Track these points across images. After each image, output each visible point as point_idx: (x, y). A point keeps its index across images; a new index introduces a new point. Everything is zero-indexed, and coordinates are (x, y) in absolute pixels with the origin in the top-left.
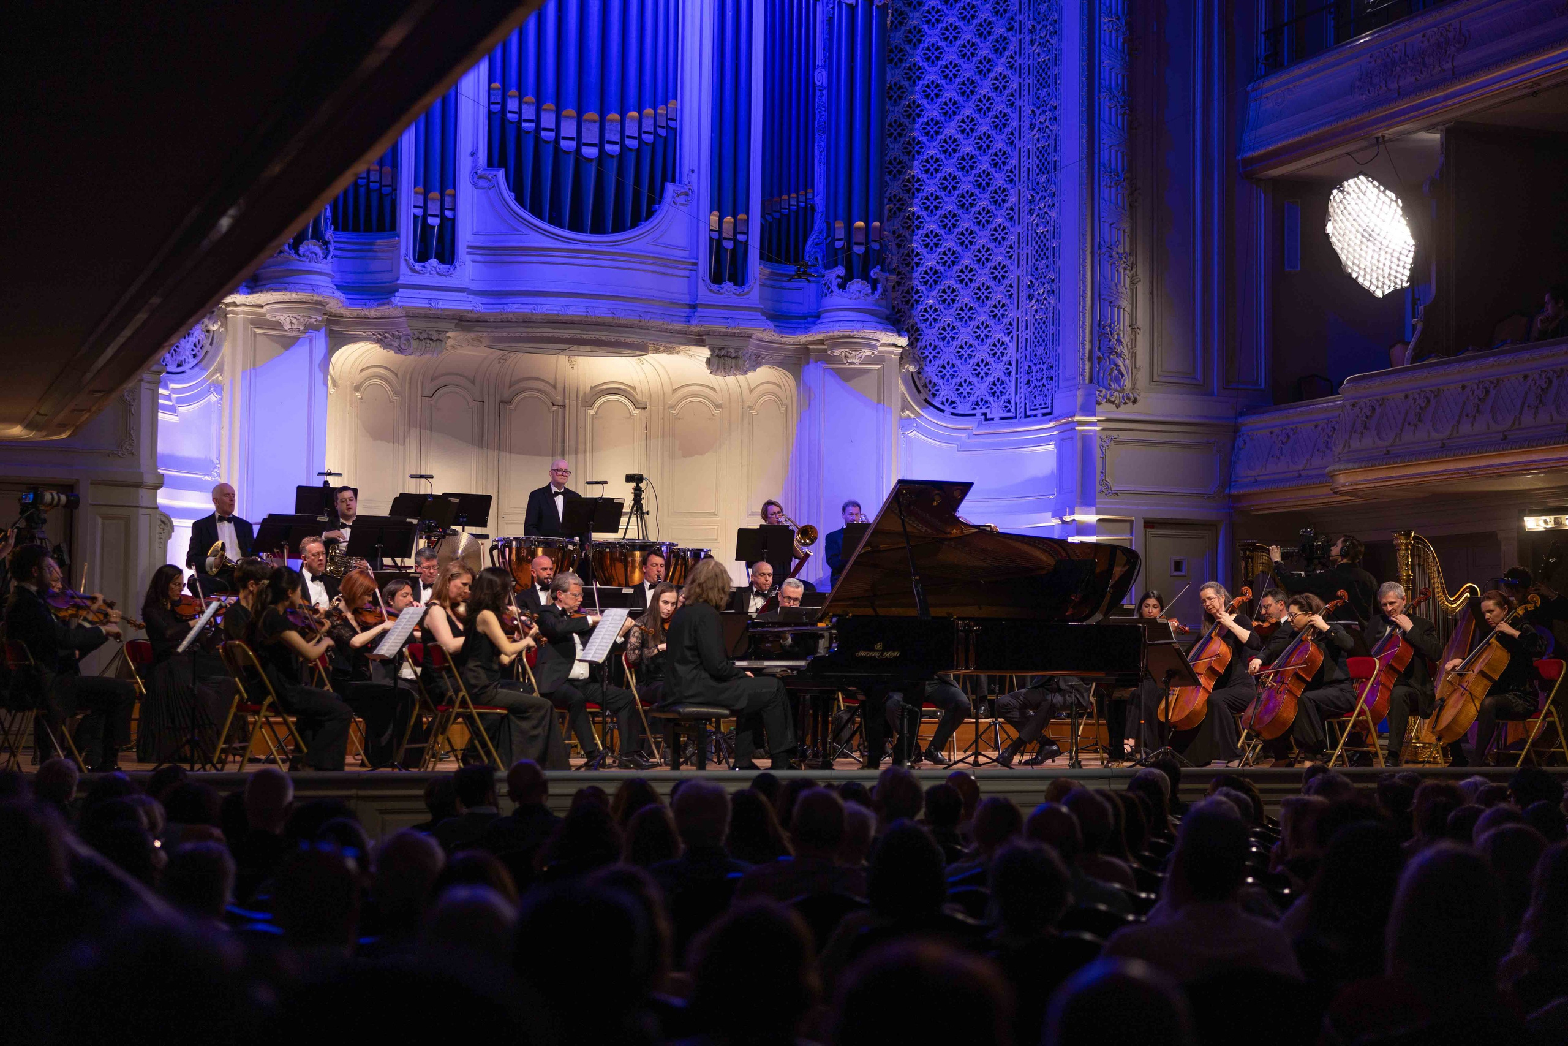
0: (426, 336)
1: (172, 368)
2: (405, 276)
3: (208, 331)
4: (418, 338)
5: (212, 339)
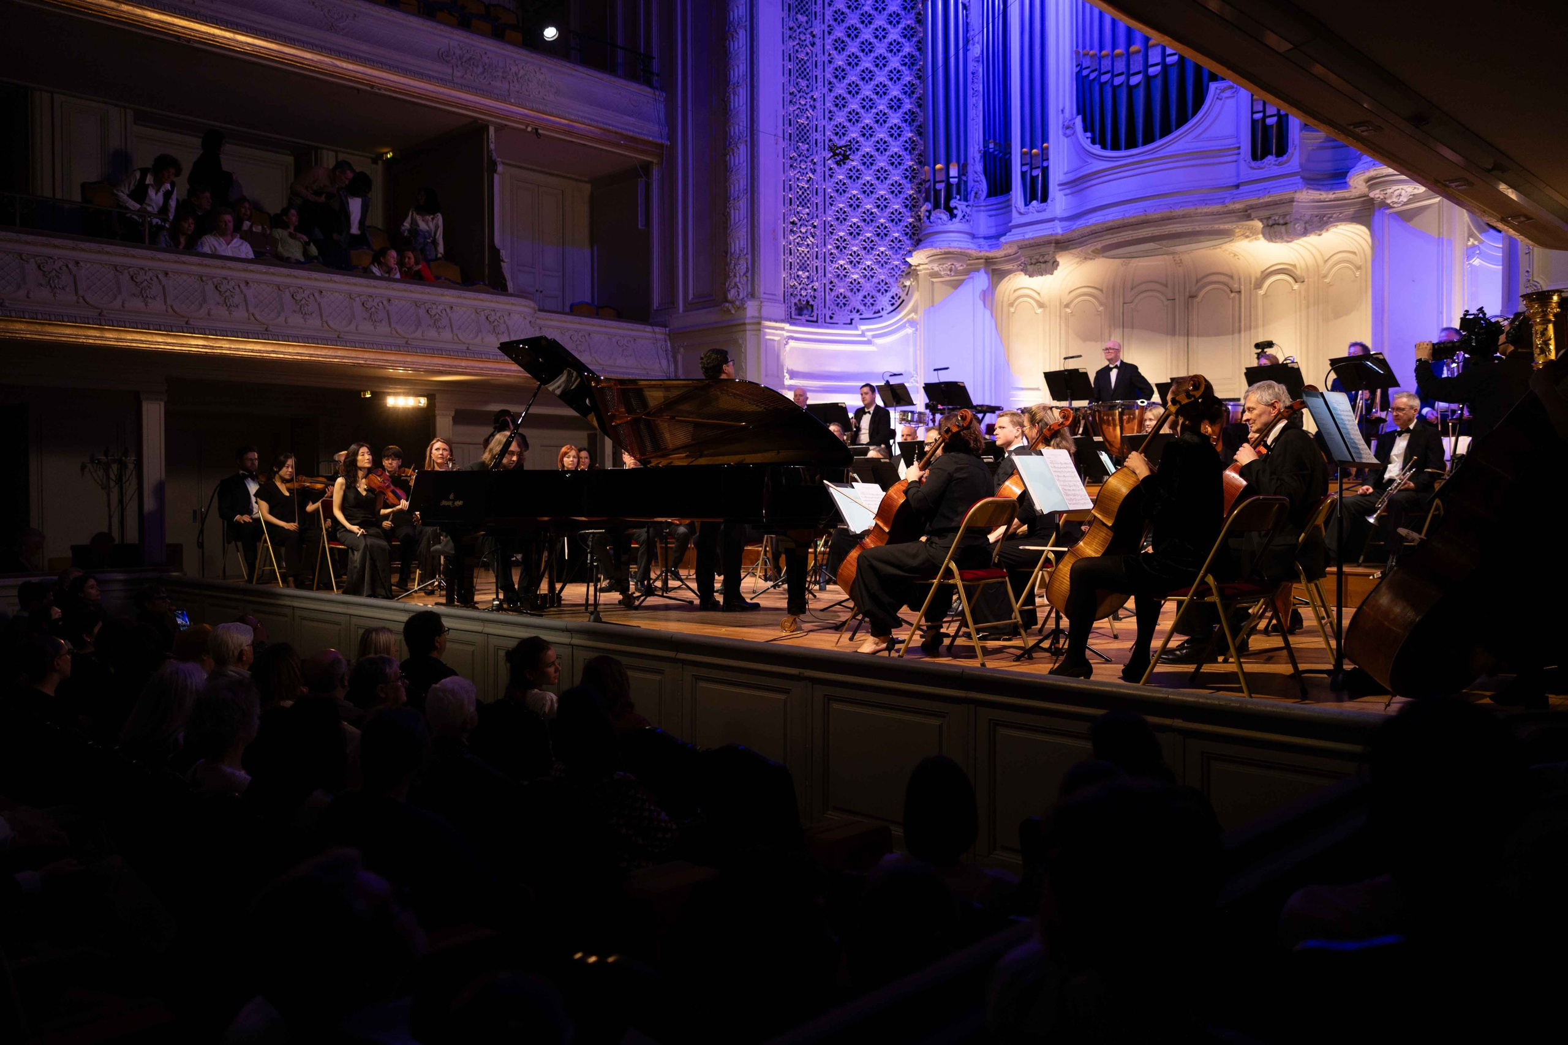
0: (1036, 261)
1: (868, 315)
2: (1017, 220)
3: (905, 286)
4: (1032, 264)
5: (908, 291)
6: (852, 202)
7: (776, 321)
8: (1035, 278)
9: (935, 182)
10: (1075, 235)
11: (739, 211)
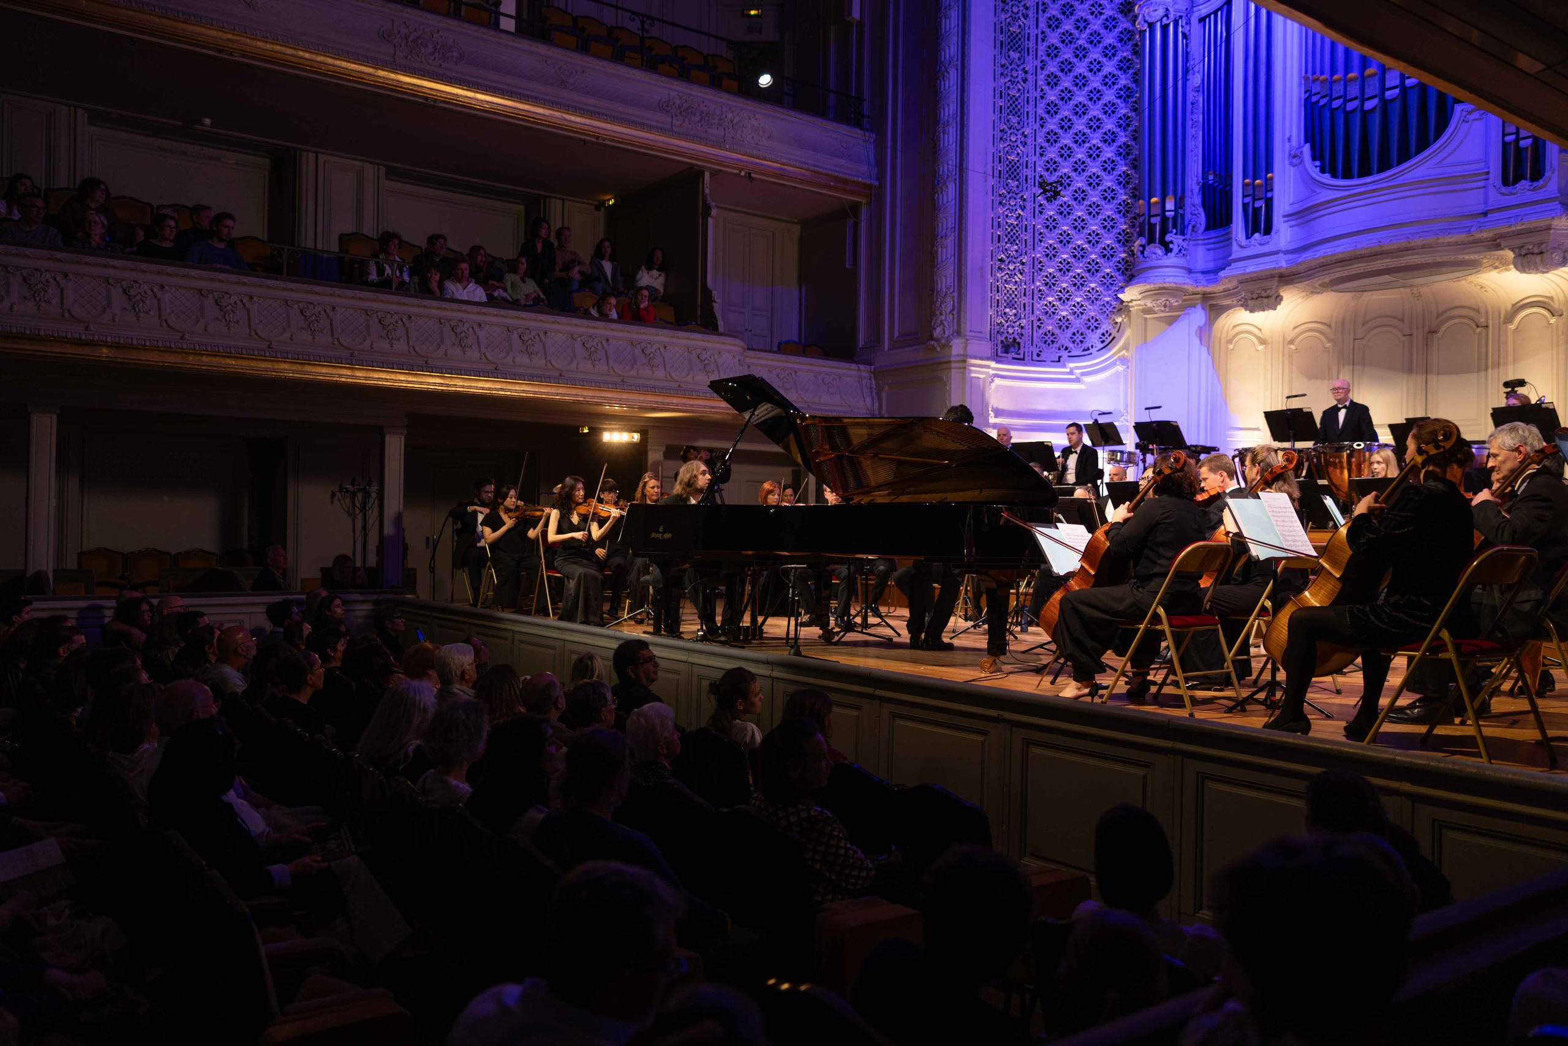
1: (1077, 353)
2: (1237, 254)
3: (1117, 323)
4: (1253, 299)
5: (1119, 328)
6: (1062, 238)
7: (982, 359)
8: (1256, 313)
9: (1150, 216)
10: (1301, 268)
11: (946, 250)
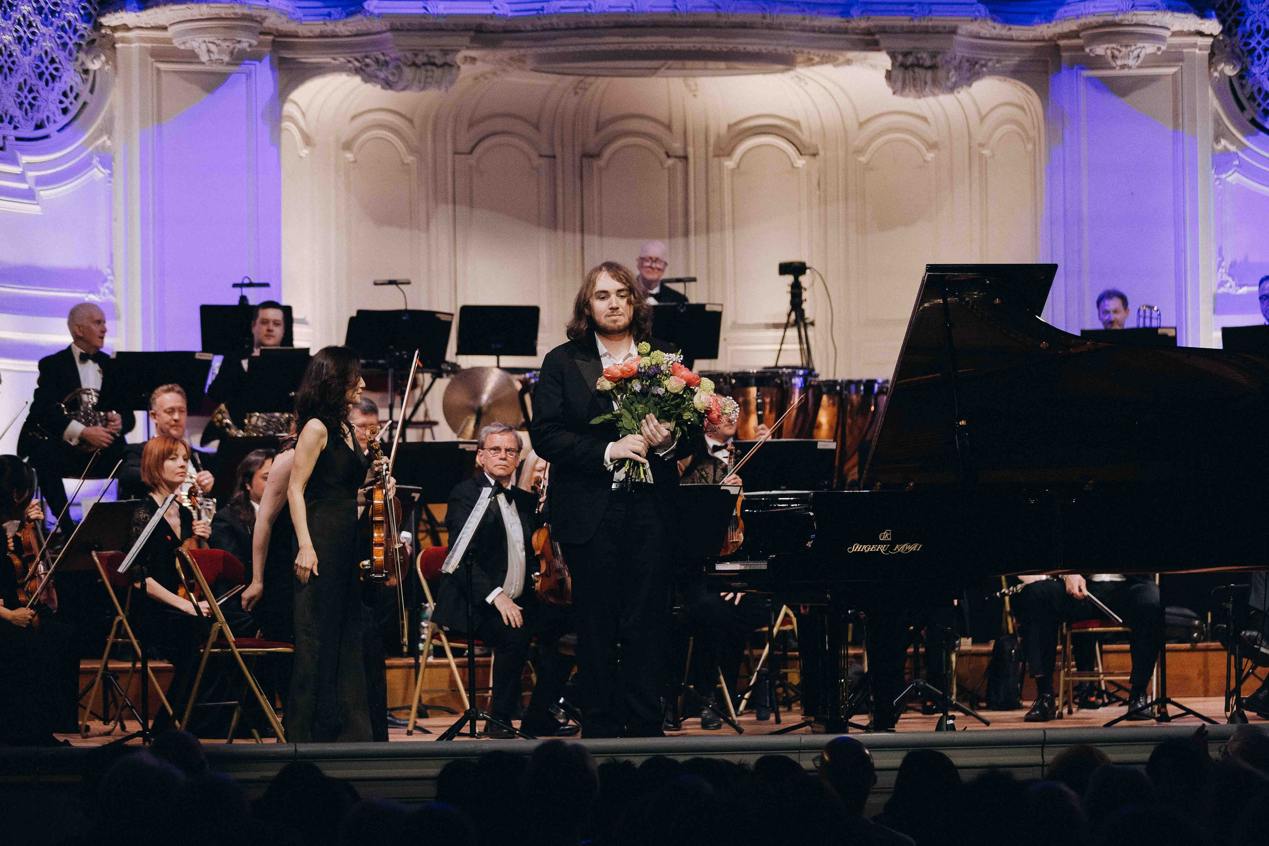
0: (425, 60)
1: (27, 131)
3: (86, 71)
4: (414, 64)
5: (95, 85)
